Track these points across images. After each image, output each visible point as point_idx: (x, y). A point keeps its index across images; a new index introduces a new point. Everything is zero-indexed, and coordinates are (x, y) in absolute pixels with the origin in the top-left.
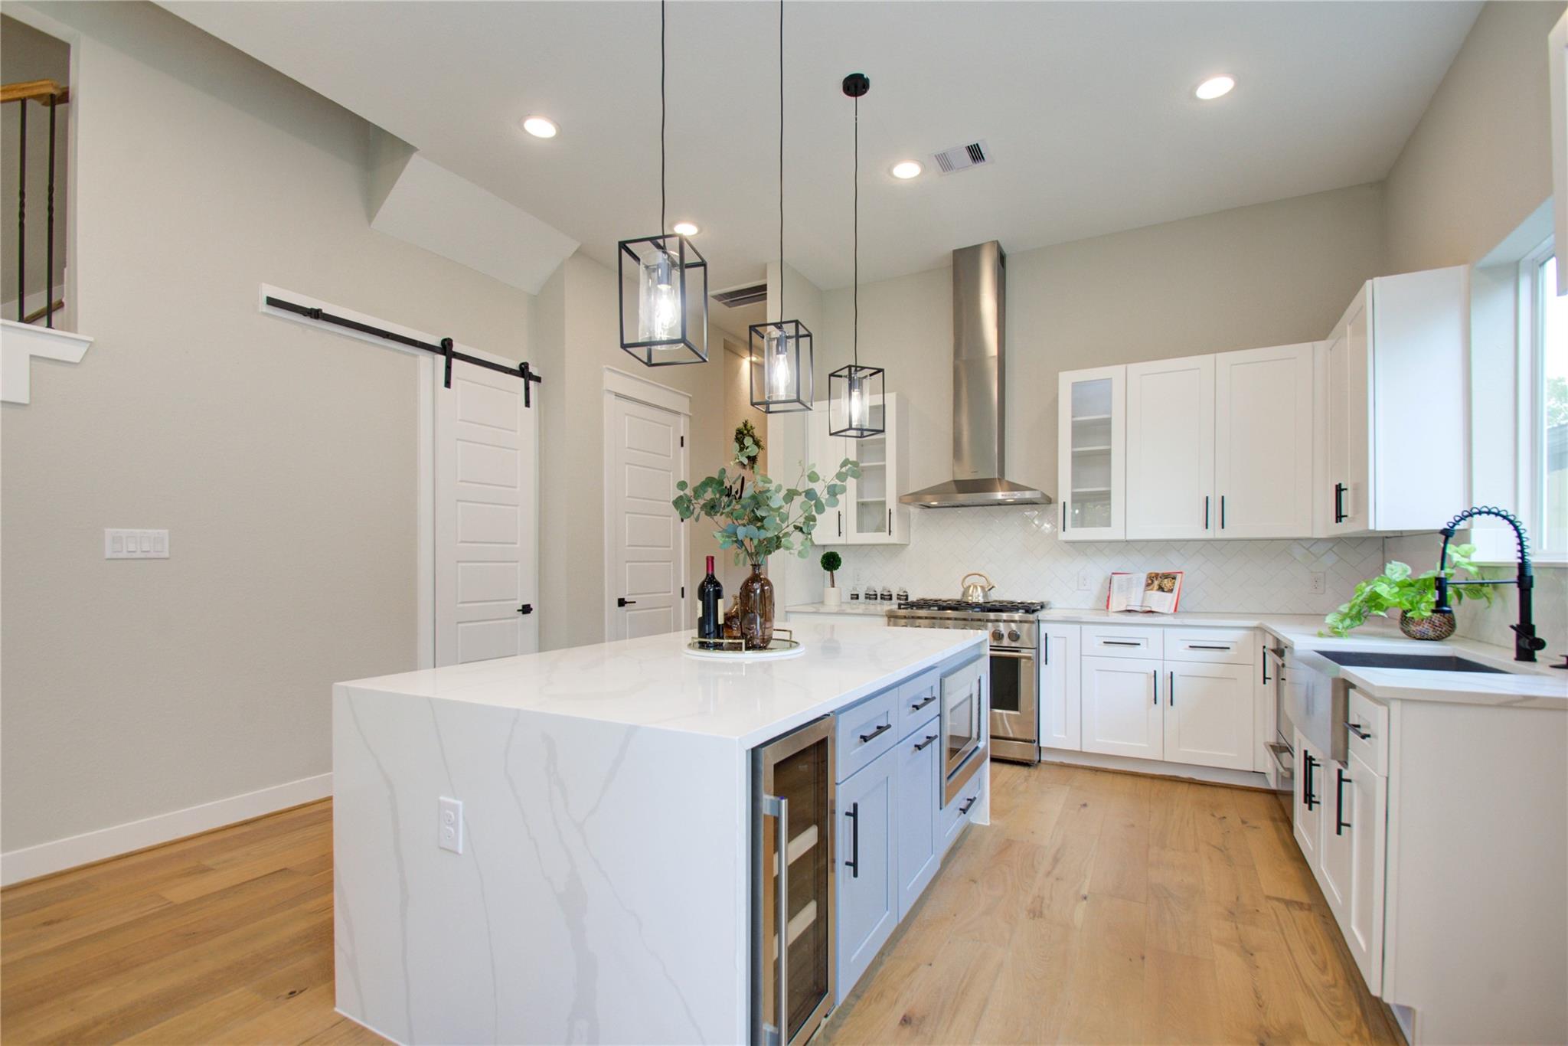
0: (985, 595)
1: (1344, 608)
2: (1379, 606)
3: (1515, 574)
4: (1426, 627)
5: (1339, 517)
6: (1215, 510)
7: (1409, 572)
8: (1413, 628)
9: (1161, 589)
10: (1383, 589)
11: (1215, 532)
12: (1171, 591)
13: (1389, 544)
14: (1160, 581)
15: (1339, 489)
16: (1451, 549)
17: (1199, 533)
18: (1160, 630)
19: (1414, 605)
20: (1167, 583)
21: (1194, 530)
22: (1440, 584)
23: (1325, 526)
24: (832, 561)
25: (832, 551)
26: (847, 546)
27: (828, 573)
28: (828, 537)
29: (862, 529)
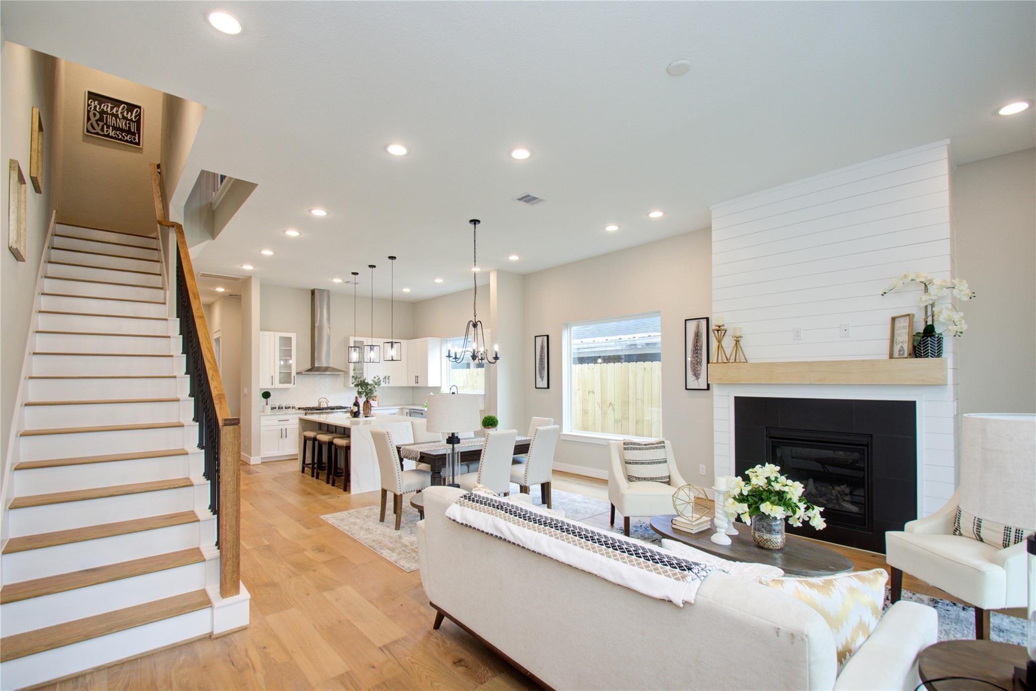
0: (327, 405)
5: (417, 383)
6: (387, 379)
11: (387, 385)
12: (376, 401)
15: (417, 377)
20: (374, 398)
24: (266, 395)
25: (267, 391)
26: (274, 389)
27: (265, 400)
28: (266, 386)
29: (281, 383)
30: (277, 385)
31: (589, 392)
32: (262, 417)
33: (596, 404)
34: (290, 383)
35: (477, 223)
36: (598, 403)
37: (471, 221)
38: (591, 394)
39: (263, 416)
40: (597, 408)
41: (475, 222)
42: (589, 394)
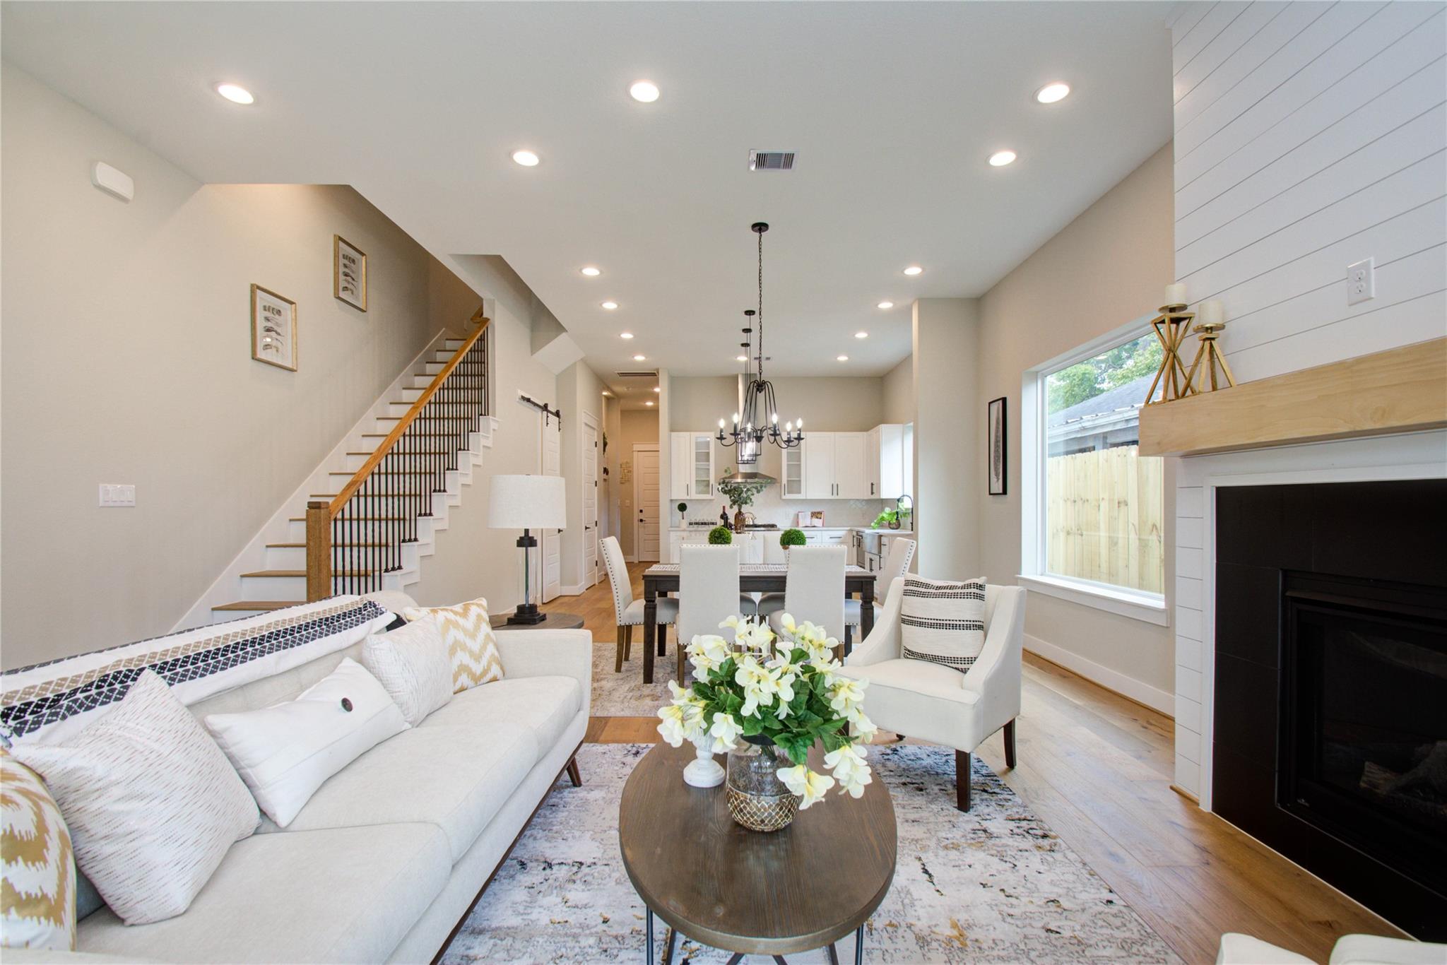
0: (753, 522)
1: (875, 521)
2: (884, 520)
3: (911, 511)
4: (894, 526)
5: (872, 493)
6: (835, 488)
7: (890, 510)
8: (891, 526)
9: (817, 518)
10: (885, 515)
11: (835, 497)
12: (820, 518)
13: (884, 503)
14: (816, 515)
15: (872, 484)
16: (899, 504)
17: (831, 497)
18: (820, 532)
19: (892, 519)
20: (819, 516)
21: (828, 496)
22: (897, 513)
23: (868, 496)
24: (682, 507)
25: (683, 502)
26: (691, 500)
27: (681, 513)
28: (681, 496)
29: (697, 493)
30: (694, 496)
31: (1119, 503)
32: (671, 533)
33: (1131, 525)
34: (708, 493)
35: (763, 227)
36: (1133, 525)
37: (754, 226)
38: (1122, 506)
39: (672, 531)
40: (1133, 536)
41: (760, 227)
42: (1119, 507)
